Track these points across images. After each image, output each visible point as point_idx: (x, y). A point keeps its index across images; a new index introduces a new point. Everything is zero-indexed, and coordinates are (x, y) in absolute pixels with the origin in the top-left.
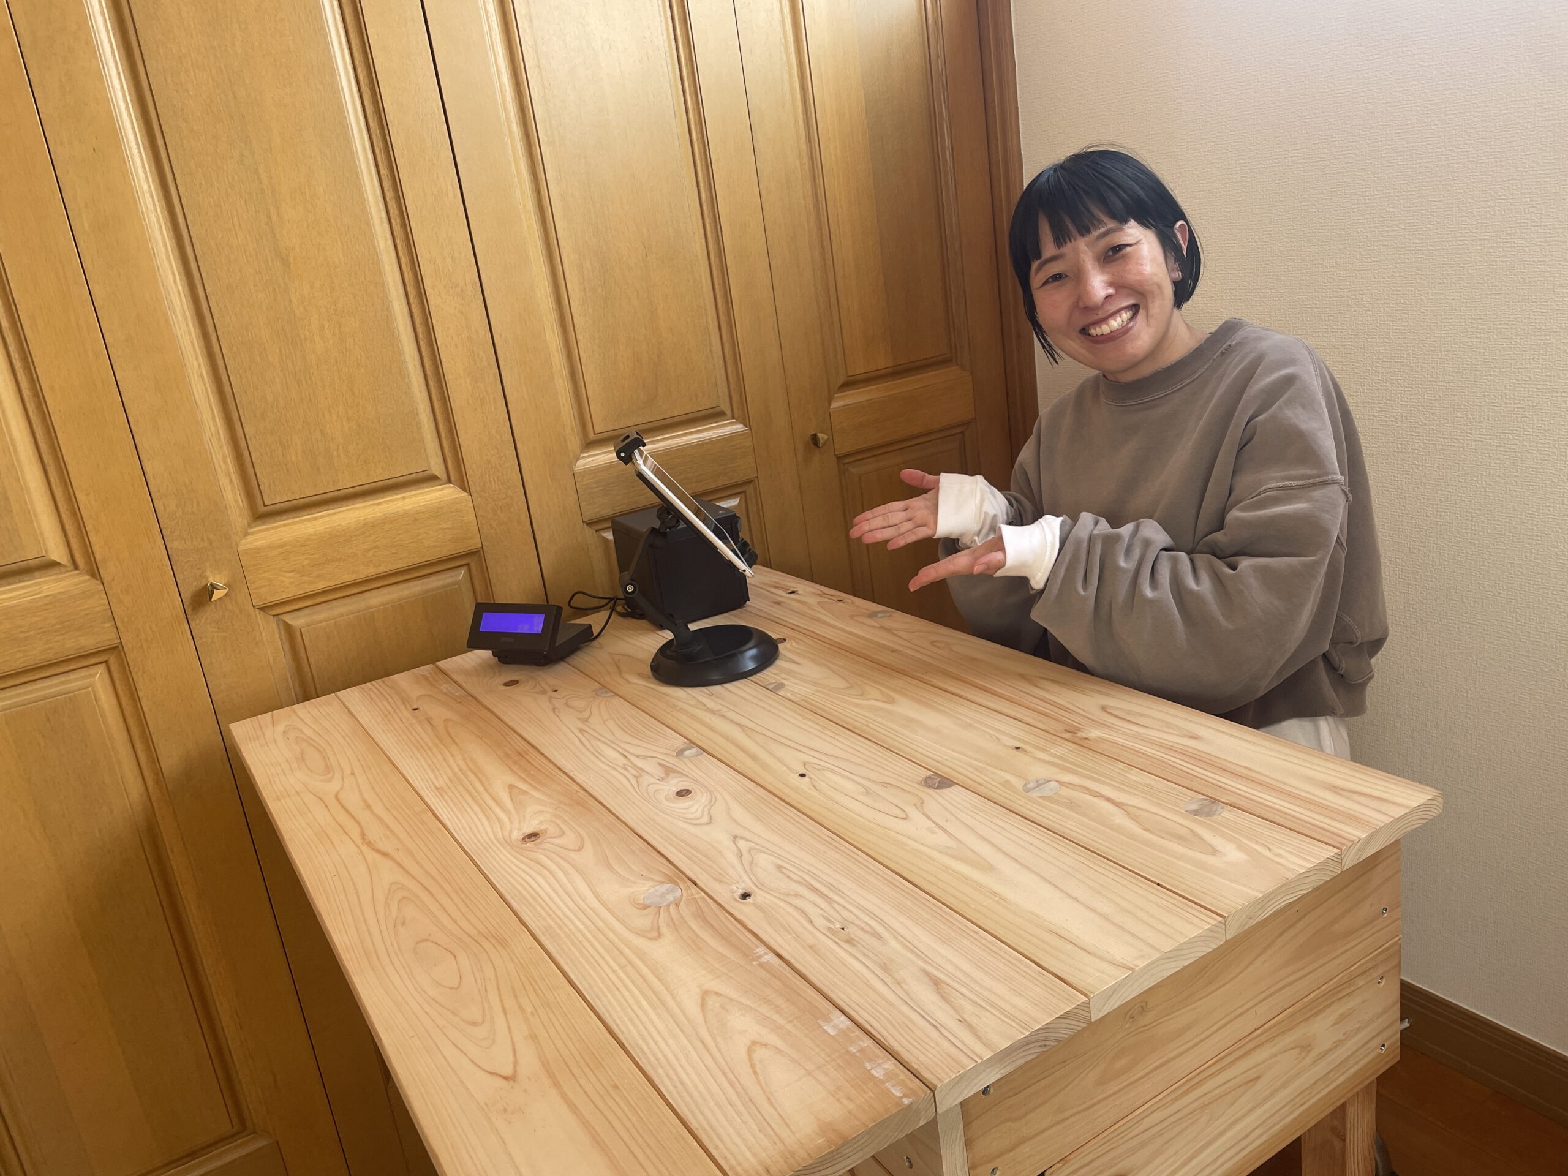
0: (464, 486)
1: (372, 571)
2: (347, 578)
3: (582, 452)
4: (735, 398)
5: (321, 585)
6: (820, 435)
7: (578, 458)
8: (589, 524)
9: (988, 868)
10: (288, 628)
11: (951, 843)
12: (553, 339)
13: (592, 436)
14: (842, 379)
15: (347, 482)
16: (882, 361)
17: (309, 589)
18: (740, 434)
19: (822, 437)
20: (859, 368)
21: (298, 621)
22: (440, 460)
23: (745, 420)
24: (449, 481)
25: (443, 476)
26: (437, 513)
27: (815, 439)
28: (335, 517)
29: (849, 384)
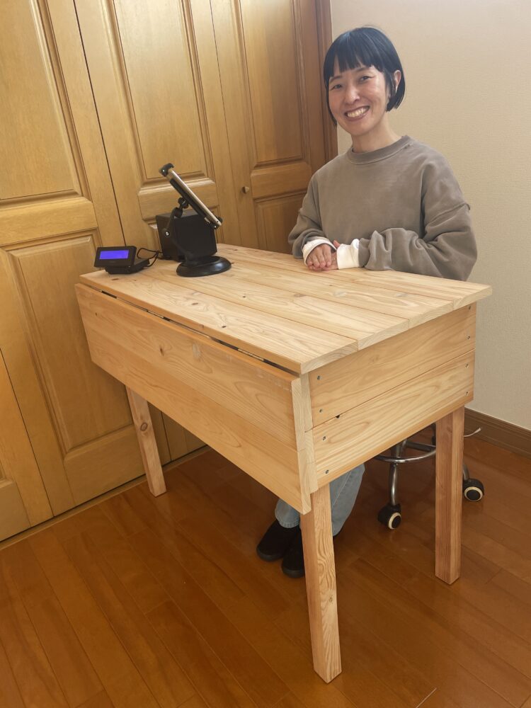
0: (89, 198)
1: (49, 234)
2: (39, 236)
3: (142, 187)
4: (209, 168)
5: (27, 238)
6: (246, 188)
7: (140, 190)
8: (146, 220)
9: (319, 314)
10: (13, 257)
11: (305, 309)
12: (128, 133)
13: (146, 180)
14: (255, 164)
15: (37, 191)
16: (273, 157)
17: (22, 239)
18: (210, 185)
19: (247, 189)
20: (263, 159)
21: (17, 254)
22: (78, 185)
23: (213, 178)
24: (83, 196)
25: (80, 193)
26: (77, 209)
27: (244, 189)
28: (32, 208)
29: (259, 166)
